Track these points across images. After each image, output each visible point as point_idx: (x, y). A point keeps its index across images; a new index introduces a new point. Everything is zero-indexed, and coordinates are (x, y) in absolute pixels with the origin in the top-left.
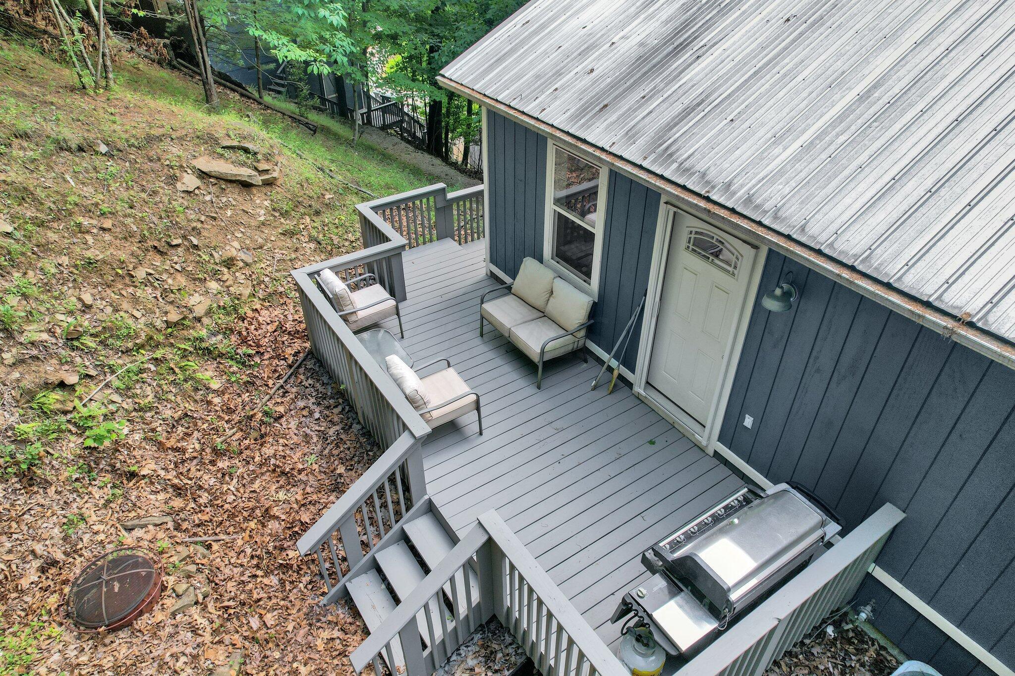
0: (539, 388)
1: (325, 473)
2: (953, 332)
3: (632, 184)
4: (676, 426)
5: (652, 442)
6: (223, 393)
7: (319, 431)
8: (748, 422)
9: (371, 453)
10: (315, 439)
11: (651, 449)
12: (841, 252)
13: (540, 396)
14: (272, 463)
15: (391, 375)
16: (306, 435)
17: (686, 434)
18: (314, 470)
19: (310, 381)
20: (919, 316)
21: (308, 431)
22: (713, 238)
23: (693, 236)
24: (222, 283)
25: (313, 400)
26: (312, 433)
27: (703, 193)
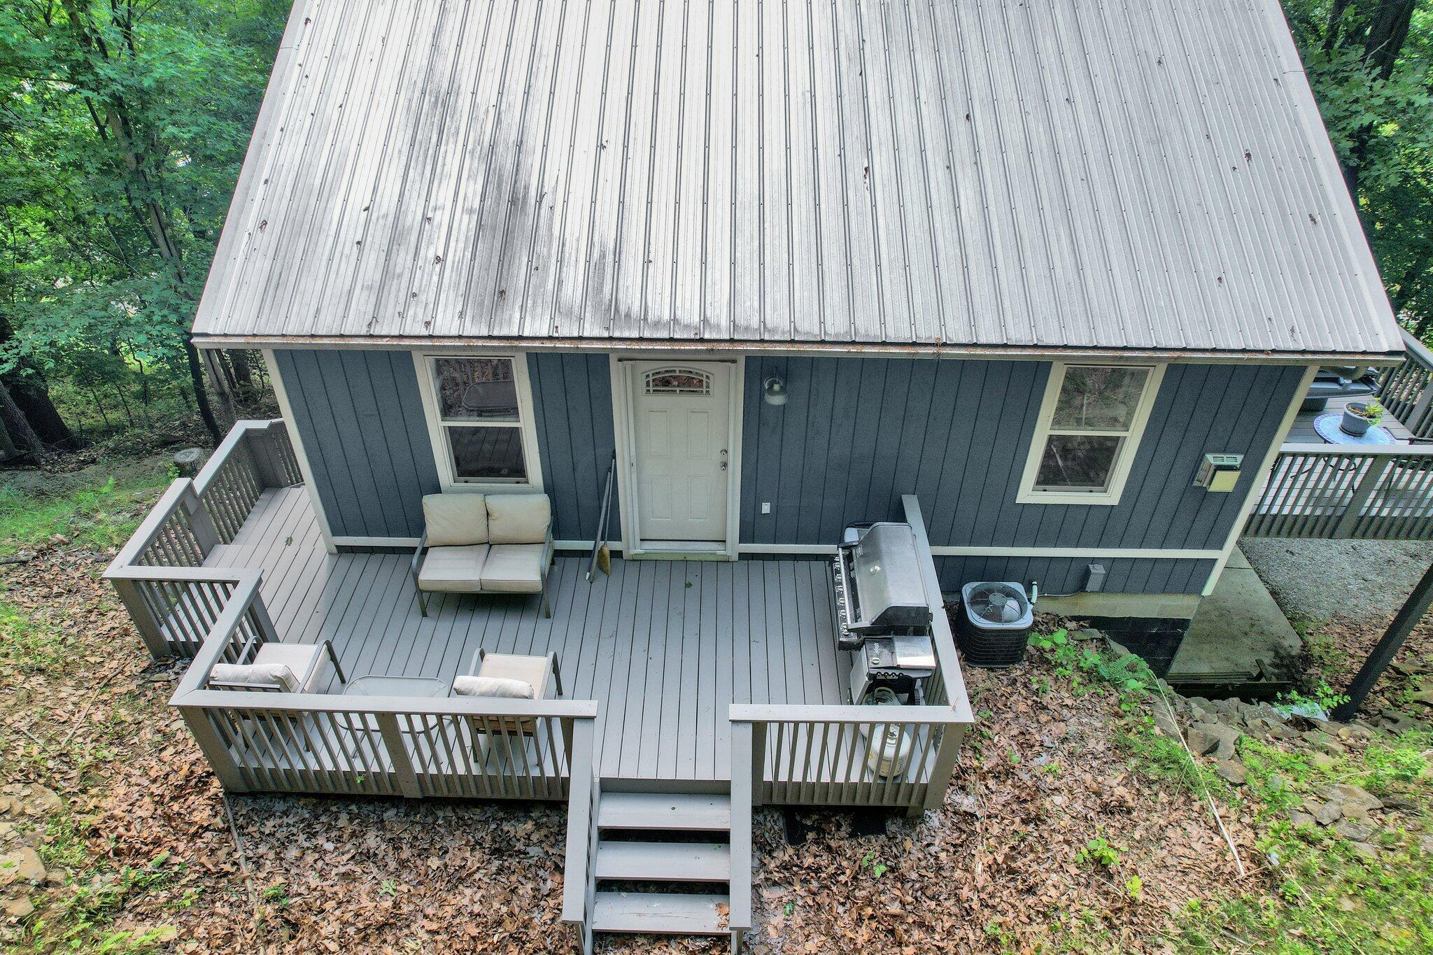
0: (548, 616)
1: (420, 883)
2: (939, 354)
3: (562, 359)
4: (688, 558)
5: (688, 585)
6: (190, 932)
7: (353, 857)
8: (766, 508)
9: (440, 822)
10: (358, 870)
11: (693, 592)
12: (836, 335)
13: (559, 625)
14: (352, 933)
15: (483, 695)
16: (344, 876)
17: (703, 558)
18: (409, 891)
19: (270, 823)
20: (914, 354)
21: (342, 870)
22: (675, 371)
23: (651, 379)
24: (8, 817)
25: (302, 837)
26: (348, 867)
27: (692, 337)
